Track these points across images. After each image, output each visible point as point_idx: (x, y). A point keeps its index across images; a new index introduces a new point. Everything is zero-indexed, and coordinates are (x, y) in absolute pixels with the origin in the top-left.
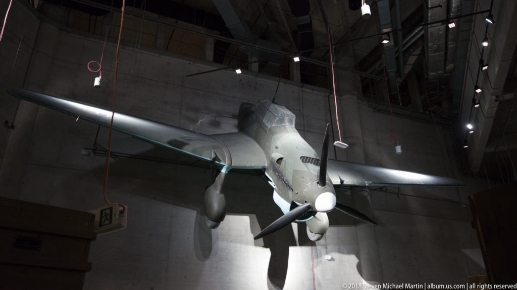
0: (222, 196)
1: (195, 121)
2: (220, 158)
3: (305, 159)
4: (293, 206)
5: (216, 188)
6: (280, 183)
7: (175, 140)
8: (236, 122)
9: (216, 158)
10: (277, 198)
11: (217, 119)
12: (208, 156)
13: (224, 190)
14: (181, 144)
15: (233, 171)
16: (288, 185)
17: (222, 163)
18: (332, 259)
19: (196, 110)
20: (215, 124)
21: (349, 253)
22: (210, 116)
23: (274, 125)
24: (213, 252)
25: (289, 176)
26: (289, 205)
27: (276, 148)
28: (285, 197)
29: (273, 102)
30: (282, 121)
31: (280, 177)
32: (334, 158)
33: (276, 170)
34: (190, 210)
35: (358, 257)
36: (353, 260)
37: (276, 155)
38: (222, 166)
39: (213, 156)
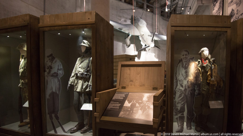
0: (130, 41)
1: (120, 20)
2: (130, 33)
3: (149, 36)
4: (146, 45)
5: (128, 39)
6: (143, 40)
7: (120, 28)
8: (130, 21)
9: (129, 33)
10: (142, 43)
11: (126, 20)
12: (127, 32)
13: (130, 40)
14: (121, 29)
15: (132, 36)
16: (145, 41)
17: (130, 34)
18: (150, 54)
19: (120, 17)
20: (125, 21)
21: (153, 53)
22: (124, 19)
23: (141, 25)
24: (126, 52)
25: (145, 39)
26: (145, 45)
27: (142, 31)
28: (144, 43)
29: (141, 18)
30: (143, 24)
31: (143, 38)
32: (152, 32)
33: (142, 37)
34: (120, 43)
35: (155, 53)
36: (154, 54)
37: (142, 34)
38: (130, 35)
39: (128, 32)
